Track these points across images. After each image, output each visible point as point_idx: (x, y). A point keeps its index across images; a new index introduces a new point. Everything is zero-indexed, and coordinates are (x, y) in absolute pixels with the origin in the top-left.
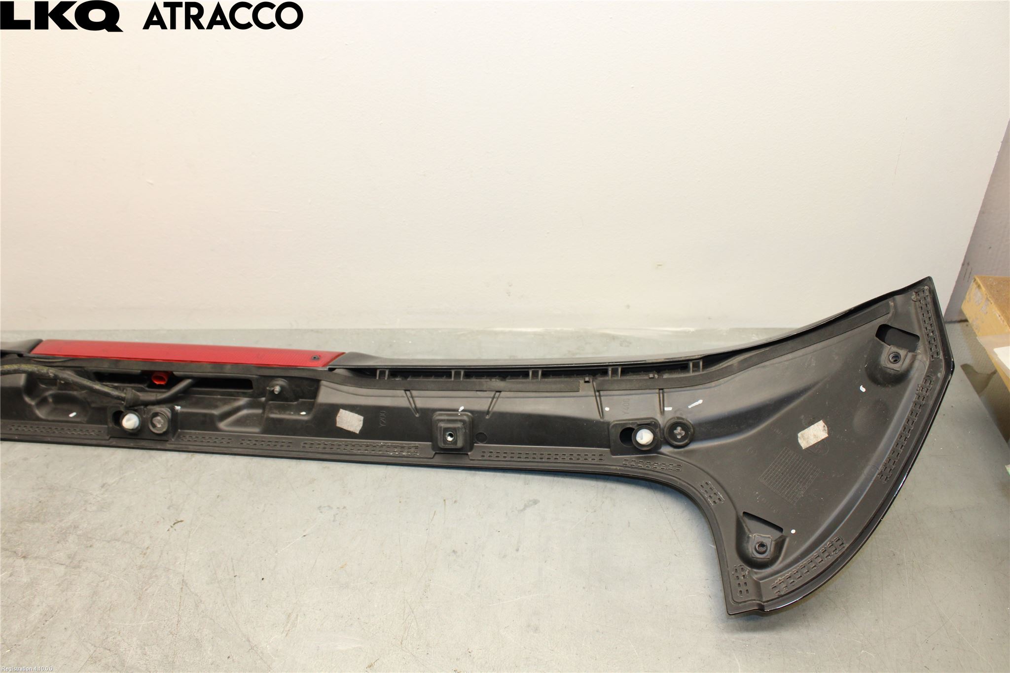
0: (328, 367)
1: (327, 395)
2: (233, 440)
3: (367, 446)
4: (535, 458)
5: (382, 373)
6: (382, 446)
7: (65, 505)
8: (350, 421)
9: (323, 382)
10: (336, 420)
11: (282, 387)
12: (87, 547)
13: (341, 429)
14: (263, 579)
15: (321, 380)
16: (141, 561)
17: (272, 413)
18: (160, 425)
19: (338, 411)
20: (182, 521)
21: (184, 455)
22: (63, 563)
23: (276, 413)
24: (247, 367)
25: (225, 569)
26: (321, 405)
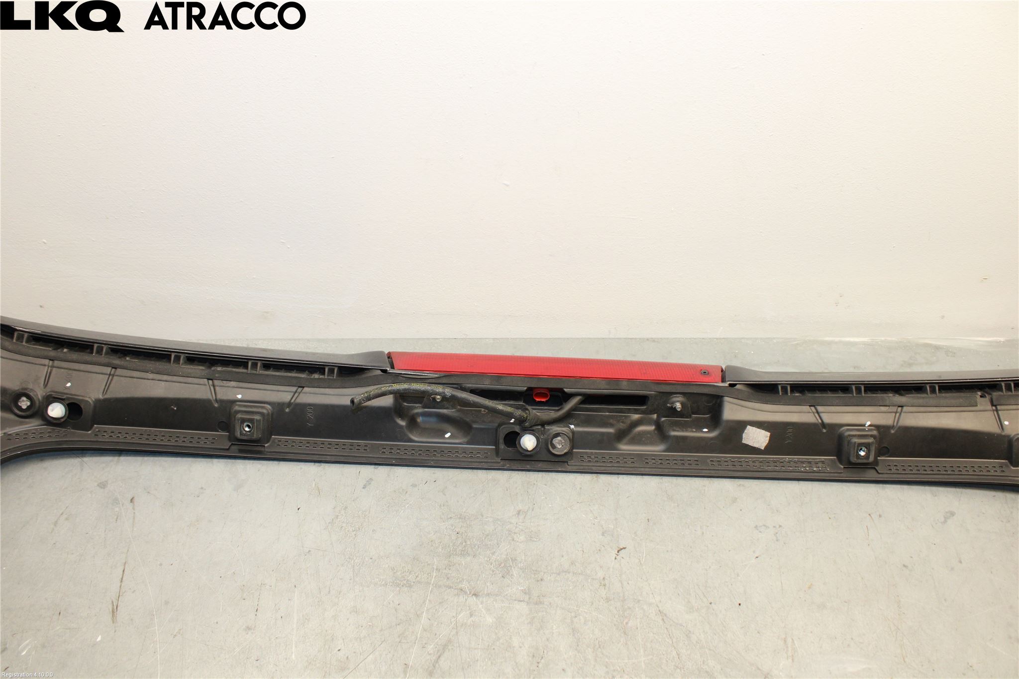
0: (728, 383)
1: (732, 411)
2: (635, 459)
3: (775, 462)
4: (940, 471)
5: (784, 389)
6: (789, 462)
7: (488, 535)
8: (757, 438)
9: (726, 399)
10: (742, 437)
11: (682, 404)
12: (538, 581)
13: (747, 445)
14: (740, 604)
15: (722, 397)
16: (605, 593)
17: (674, 430)
18: (560, 445)
19: (745, 428)
20: (624, 548)
21: (588, 477)
22: (522, 599)
23: (678, 431)
24: (644, 383)
25: (696, 596)
26: (728, 421)
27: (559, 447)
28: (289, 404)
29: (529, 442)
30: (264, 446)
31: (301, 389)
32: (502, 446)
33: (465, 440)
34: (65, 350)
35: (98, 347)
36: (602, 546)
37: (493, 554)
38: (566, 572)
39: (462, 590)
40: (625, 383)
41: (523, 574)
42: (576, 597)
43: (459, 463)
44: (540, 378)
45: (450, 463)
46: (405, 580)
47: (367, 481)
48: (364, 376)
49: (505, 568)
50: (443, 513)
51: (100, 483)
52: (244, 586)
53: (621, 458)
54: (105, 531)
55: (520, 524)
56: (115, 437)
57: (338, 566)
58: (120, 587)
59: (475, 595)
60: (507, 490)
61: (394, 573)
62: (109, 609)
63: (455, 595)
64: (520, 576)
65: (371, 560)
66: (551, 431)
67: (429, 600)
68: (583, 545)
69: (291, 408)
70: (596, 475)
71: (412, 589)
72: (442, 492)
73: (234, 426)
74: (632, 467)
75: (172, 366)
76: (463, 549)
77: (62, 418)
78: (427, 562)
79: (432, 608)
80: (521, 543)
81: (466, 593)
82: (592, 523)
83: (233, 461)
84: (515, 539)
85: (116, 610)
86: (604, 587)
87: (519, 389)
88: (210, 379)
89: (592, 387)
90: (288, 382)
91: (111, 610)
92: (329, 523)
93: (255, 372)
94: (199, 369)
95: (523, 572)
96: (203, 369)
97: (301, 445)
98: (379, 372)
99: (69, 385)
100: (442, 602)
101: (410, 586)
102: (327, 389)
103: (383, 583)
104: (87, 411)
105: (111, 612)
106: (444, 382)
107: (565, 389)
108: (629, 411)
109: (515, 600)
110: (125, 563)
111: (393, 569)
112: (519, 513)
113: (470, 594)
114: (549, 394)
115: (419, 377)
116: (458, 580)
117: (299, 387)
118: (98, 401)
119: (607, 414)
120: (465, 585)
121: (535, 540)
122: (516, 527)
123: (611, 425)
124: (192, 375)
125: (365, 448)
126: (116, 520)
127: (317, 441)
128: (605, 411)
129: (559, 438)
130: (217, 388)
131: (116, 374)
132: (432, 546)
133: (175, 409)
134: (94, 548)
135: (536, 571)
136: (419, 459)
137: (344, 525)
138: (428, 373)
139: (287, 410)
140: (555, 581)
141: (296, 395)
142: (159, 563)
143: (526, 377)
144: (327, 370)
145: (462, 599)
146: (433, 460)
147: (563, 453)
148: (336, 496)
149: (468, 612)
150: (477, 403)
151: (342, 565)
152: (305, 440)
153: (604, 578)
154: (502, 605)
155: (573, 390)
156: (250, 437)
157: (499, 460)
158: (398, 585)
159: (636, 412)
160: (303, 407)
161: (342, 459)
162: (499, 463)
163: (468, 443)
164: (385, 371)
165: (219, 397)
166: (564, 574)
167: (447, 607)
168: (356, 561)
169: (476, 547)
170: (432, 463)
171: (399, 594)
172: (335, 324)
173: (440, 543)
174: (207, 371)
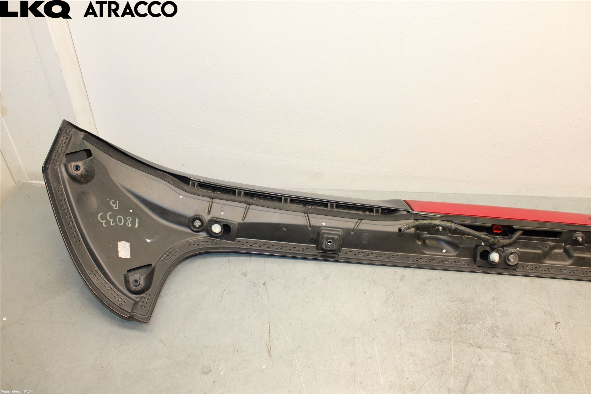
2: (554, 269)
7: (478, 312)
11: (582, 238)
12: (514, 340)
16: (554, 349)
20: (559, 323)
22: (507, 351)
23: (579, 253)
27: (512, 260)
28: (353, 230)
29: (495, 257)
30: (338, 254)
31: (360, 220)
32: (478, 259)
33: (455, 254)
34: (218, 193)
35: (238, 191)
36: (546, 321)
37: (484, 323)
38: (528, 335)
39: (471, 344)
40: (548, 224)
41: (504, 336)
42: (538, 351)
43: (454, 268)
44: (499, 219)
45: (448, 267)
46: (437, 337)
47: (402, 277)
48: (396, 214)
49: (493, 331)
50: (450, 297)
51: (243, 273)
52: (343, 338)
53: (546, 268)
54: (253, 302)
55: (495, 305)
56: (250, 245)
57: (396, 327)
58: (270, 336)
59: (479, 347)
60: (484, 285)
61: (430, 333)
62: (266, 350)
63: (468, 347)
64: (503, 337)
65: (414, 325)
66: (508, 251)
67: (453, 350)
68: (534, 319)
69: (354, 232)
70: (532, 278)
71: (442, 343)
72: (446, 285)
73: (322, 242)
74: (553, 274)
75: (283, 204)
76: (466, 319)
77: (219, 233)
78: (447, 327)
79: (456, 354)
80: (498, 317)
81: (474, 346)
82: (537, 307)
83: (319, 262)
84: (495, 315)
85: (270, 351)
86: (552, 346)
87: (487, 226)
88: (306, 213)
89: (530, 226)
90: (353, 217)
91: (267, 350)
92: (385, 301)
93: (332, 210)
94: (299, 207)
95: (504, 335)
96: (302, 207)
97: (359, 254)
98: (406, 213)
99: (222, 213)
100: (461, 351)
101: (441, 341)
102: (376, 221)
103: (425, 338)
104: (234, 229)
105: (268, 351)
106: (443, 220)
107: (514, 226)
108: (548, 240)
109: (503, 351)
110: (269, 322)
111: (428, 330)
112: (493, 298)
113: (476, 347)
114: (502, 229)
115: (429, 216)
116: (468, 338)
117: (359, 219)
118: (239, 224)
119: (535, 241)
120: (471, 341)
121: (506, 315)
122: (494, 308)
123: (540, 249)
124: (295, 210)
125: (398, 257)
126: (258, 296)
127: (368, 252)
128: (534, 240)
129: (512, 255)
130: (310, 219)
131: (250, 208)
132: (448, 317)
133: (285, 230)
134: (248, 312)
135: (511, 334)
136: (430, 265)
137: (394, 303)
138: (434, 214)
139: (352, 233)
140: (523, 341)
141: (357, 224)
142: (289, 323)
143: (491, 218)
144: (375, 210)
145: (472, 349)
146: (438, 265)
147: (514, 264)
148: (385, 285)
149: (478, 358)
150: (470, 233)
151: (398, 327)
152: (361, 251)
153: (551, 340)
154: (496, 354)
155: (518, 227)
156: (331, 249)
157: (475, 266)
158: (433, 340)
159: (552, 241)
160: (362, 231)
161: (385, 263)
162: (476, 268)
163: (457, 256)
164: (408, 212)
165: (312, 224)
166: (528, 337)
167: (465, 354)
168: (406, 325)
169: (474, 318)
170: (438, 268)
171: (435, 345)
172: (357, 181)
173: (452, 315)
174: (304, 208)
